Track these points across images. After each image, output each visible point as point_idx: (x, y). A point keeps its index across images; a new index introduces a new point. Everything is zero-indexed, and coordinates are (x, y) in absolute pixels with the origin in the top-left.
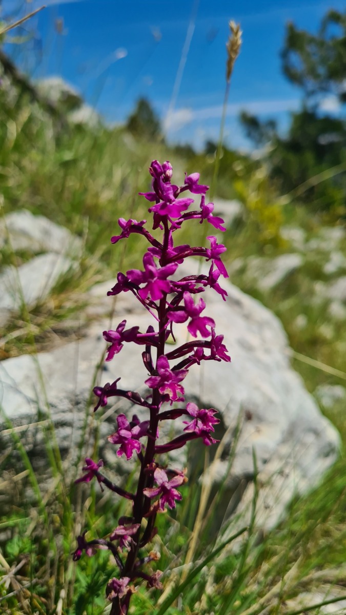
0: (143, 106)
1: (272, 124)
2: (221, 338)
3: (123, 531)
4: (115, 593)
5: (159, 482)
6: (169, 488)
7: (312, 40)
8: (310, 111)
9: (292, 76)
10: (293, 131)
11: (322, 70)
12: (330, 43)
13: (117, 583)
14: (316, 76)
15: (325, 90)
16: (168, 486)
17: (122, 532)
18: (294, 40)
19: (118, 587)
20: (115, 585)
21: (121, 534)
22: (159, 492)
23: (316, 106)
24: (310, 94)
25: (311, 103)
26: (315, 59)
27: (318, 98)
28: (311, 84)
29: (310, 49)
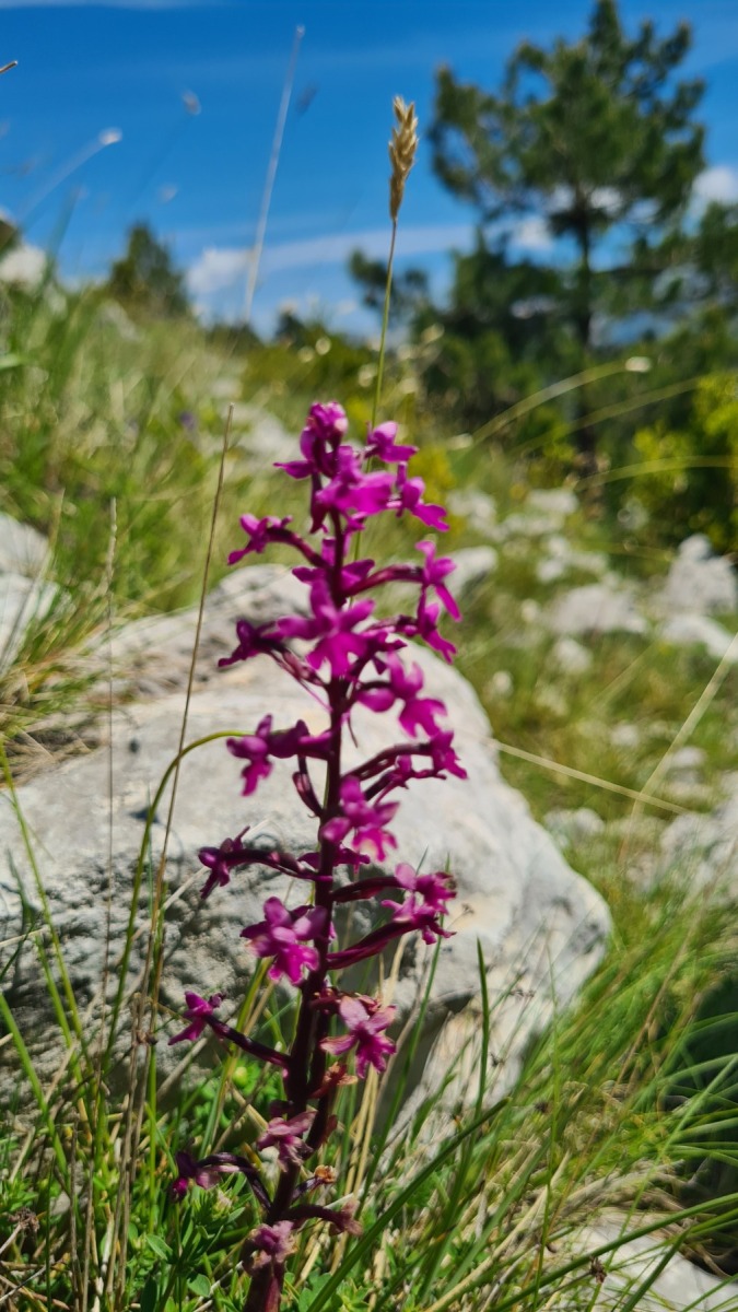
0: (141, 239)
1: (416, 278)
2: (449, 737)
3: (284, 1127)
4: (268, 1253)
5: (352, 1023)
6: (371, 1032)
7: (489, 106)
8: (493, 250)
9: (452, 180)
10: (459, 294)
11: (511, 168)
12: (526, 111)
13: (270, 1234)
14: (500, 179)
15: (521, 208)
16: (370, 1028)
17: (282, 1130)
18: (453, 105)
19: (273, 1243)
20: (268, 1239)
21: (280, 1133)
22: (352, 1044)
23: (505, 238)
24: (492, 216)
25: (493, 232)
26: (499, 144)
27: (507, 223)
28: (492, 197)
29: (484, 122)
